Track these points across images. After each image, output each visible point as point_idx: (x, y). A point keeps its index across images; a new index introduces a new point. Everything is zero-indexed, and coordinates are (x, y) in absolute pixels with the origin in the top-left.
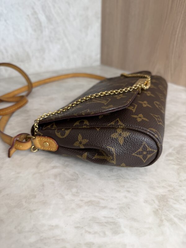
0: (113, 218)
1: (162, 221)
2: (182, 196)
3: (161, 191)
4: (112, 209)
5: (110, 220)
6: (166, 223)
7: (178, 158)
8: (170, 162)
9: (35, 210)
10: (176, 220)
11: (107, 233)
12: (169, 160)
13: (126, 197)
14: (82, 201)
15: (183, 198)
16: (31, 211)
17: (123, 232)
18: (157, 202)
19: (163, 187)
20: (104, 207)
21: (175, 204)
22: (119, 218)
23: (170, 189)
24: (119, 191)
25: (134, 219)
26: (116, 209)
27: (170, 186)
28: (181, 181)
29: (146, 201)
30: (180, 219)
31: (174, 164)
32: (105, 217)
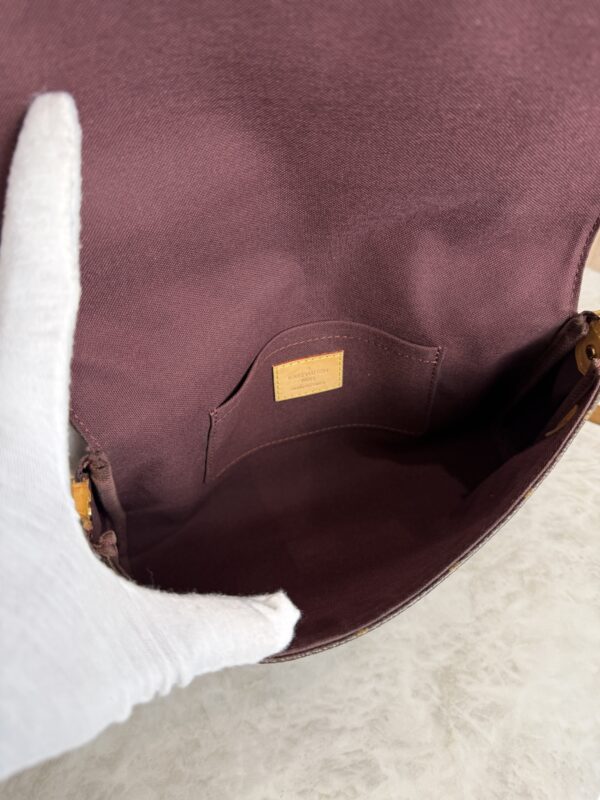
0: (361, 751)
1: (449, 732)
2: (482, 660)
3: (442, 657)
4: (354, 730)
5: (358, 758)
6: (457, 735)
9: (210, 778)
10: (474, 723)
11: (358, 788)
13: (376, 693)
14: (293, 726)
15: (484, 664)
16: (204, 783)
17: (386, 778)
18: (436, 688)
19: (444, 644)
20: (340, 731)
21: (469, 683)
22: (372, 749)
23: (459, 645)
24: (360, 682)
25: (400, 744)
26: (362, 728)
27: (458, 638)
28: (478, 619)
29: (416, 693)
30: (482, 719)
32: (347, 754)
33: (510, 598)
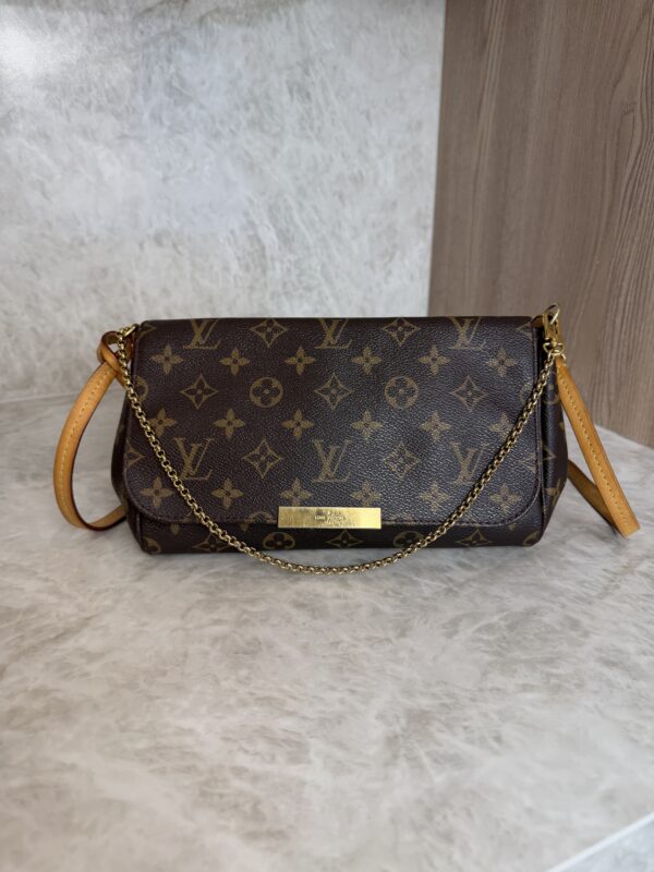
0: (299, 734)
1: (395, 757)
2: (465, 720)
3: (424, 703)
4: (304, 718)
5: (294, 738)
6: (403, 763)
7: (505, 638)
8: (481, 645)
9: (158, 698)
10: (426, 761)
11: (279, 758)
12: (480, 640)
13: (342, 701)
14: (252, 694)
15: (466, 724)
16: (151, 698)
17: (309, 762)
18: (403, 722)
19: (433, 695)
20: (290, 714)
21: (441, 731)
22: (312, 737)
23: (447, 701)
24: (333, 688)
25: (340, 745)
26: (312, 720)
27: (451, 695)
28: (481, 690)
29: (381, 716)
30: (436, 761)
31: (486, 652)
32: (286, 731)
33: (526, 688)
